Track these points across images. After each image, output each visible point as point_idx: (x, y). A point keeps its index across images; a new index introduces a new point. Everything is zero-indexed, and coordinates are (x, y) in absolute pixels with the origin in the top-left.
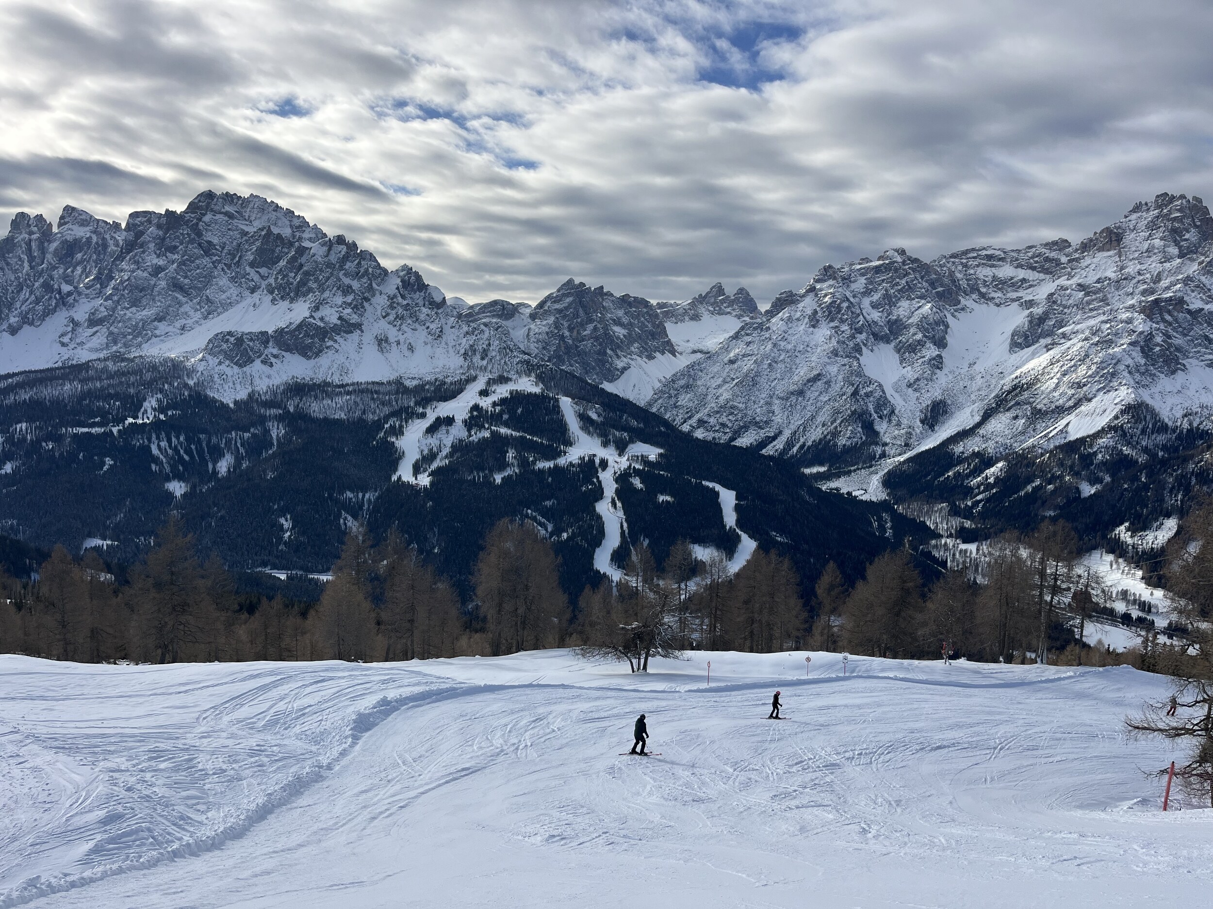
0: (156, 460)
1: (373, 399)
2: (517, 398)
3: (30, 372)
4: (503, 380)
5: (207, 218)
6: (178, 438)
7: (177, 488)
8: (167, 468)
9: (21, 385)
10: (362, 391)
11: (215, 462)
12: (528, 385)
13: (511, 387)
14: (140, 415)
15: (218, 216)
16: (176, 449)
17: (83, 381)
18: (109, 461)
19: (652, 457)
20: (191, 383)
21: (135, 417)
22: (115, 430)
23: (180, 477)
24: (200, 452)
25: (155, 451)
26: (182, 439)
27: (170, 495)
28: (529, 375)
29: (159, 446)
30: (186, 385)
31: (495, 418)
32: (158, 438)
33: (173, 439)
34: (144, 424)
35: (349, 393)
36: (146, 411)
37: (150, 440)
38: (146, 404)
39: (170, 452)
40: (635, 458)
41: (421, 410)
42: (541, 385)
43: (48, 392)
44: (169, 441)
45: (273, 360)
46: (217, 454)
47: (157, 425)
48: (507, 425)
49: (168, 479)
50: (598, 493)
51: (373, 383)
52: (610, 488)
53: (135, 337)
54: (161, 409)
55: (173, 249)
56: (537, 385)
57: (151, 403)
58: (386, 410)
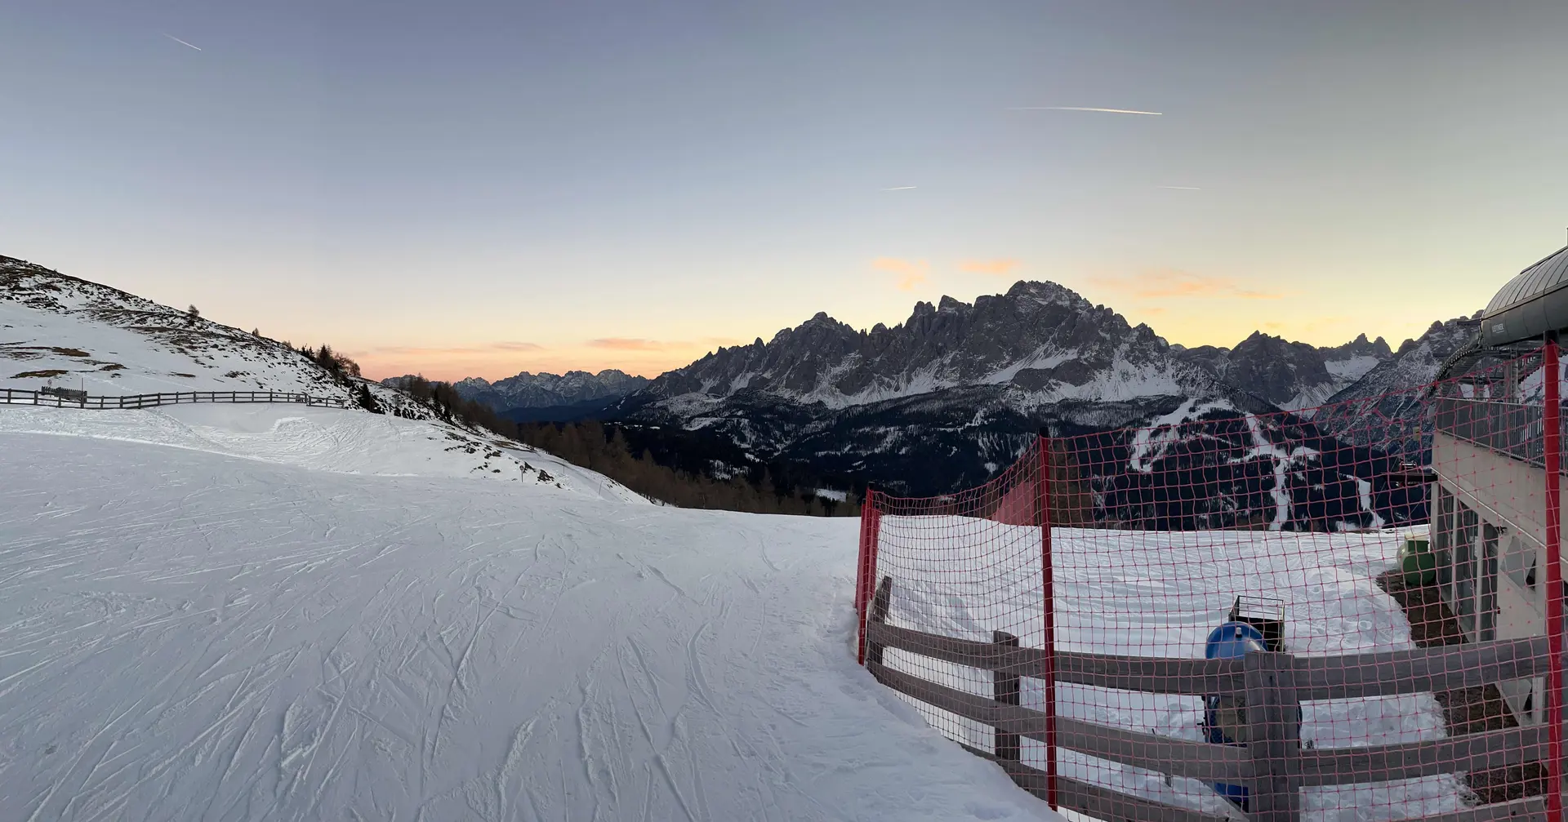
0: (981, 449)
1: (1116, 412)
2: (1215, 414)
3: (918, 395)
4: (1206, 400)
5: (1019, 298)
6: (993, 435)
7: (991, 467)
8: (987, 455)
9: (912, 403)
10: (1109, 408)
11: (1014, 452)
12: (1223, 405)
13: (1212, 405)
14: (974, 421)
15: (1026, 296)
16: (992, 443)
17: (944, 400)
18: (955, 449)
19: (1311, 458)
20: (1003, 401)
21: (971, 422)
22: (959, 430)
23: (993, 460)
24: (1006, 443)
25: (980, 444)
26: (996, 436)
27: (987, 472)
28: (1225, 398)
29: (983, 441)
30: (1001, 403)
31: (1198, 427)
32: (982, 436)
33: (991, 437)
34: (975, 427)
35: (1101, 409)
36: (977, 419)
37: (978, 437)
38: (977, 414)
39: (988, 444)
40: (1299, 458)
41: (1148, 421)
42: (1233, 405)
43: (927, 407)
44: (988, 438)
45: (1054, 387)
46: (1016, 446)
47: (982, 427)
48: (1207, 432)
49: (987, 462)
50: (1271, 483)
51: (1117, 402)
52: (1280, 479)
53: (975, 373)
54: (986, 418)
55: (1000, 318)
56: (1230, 404)
57: (980, 414)
58: (1125, 420)
